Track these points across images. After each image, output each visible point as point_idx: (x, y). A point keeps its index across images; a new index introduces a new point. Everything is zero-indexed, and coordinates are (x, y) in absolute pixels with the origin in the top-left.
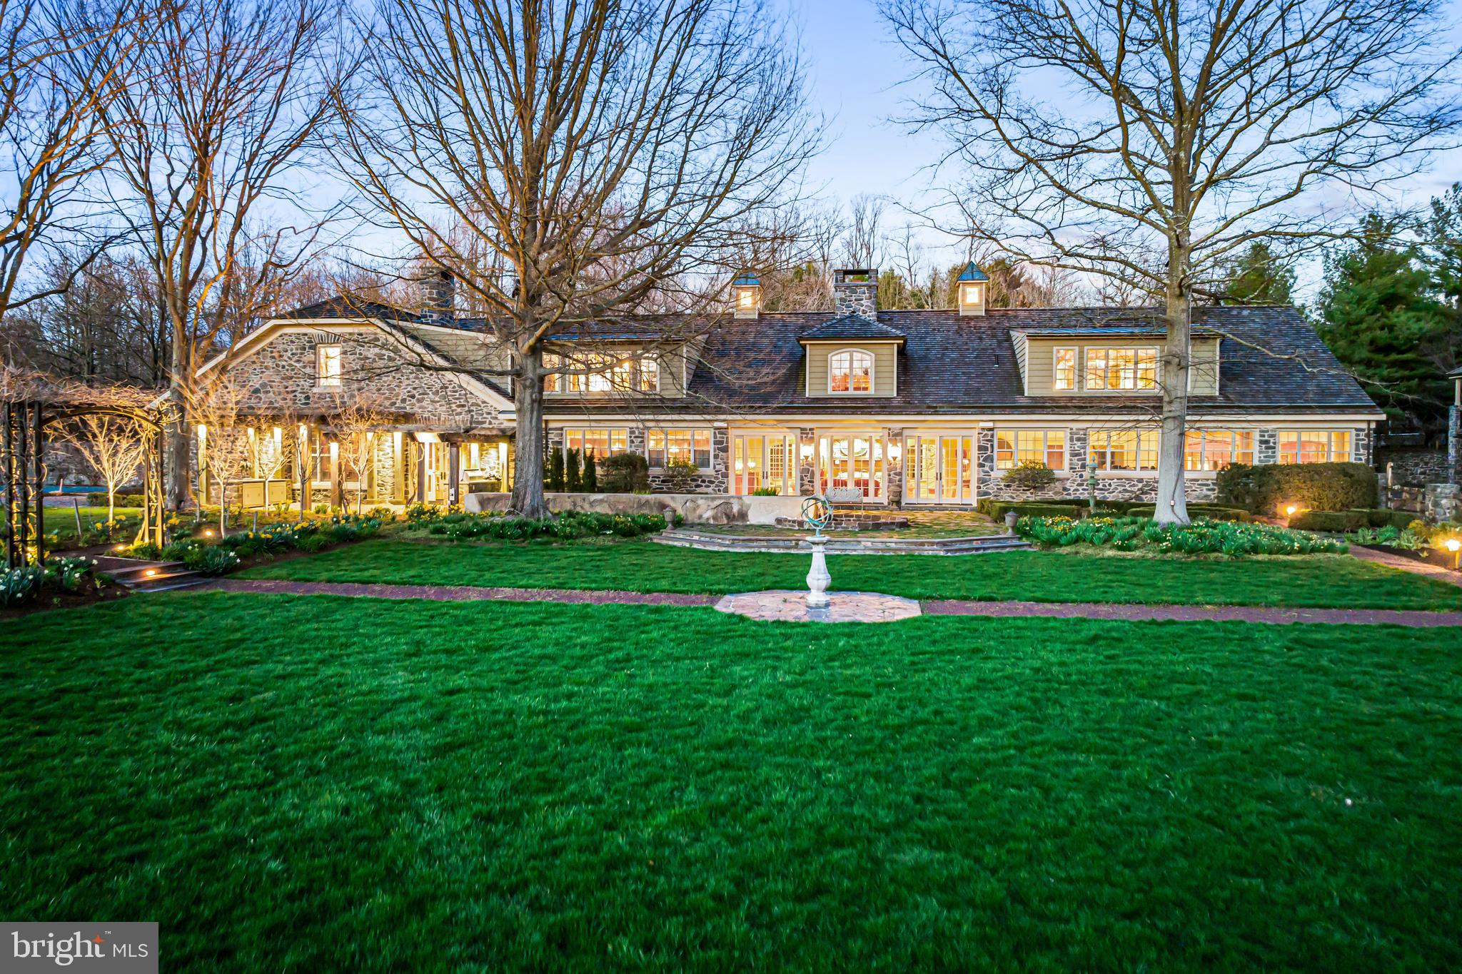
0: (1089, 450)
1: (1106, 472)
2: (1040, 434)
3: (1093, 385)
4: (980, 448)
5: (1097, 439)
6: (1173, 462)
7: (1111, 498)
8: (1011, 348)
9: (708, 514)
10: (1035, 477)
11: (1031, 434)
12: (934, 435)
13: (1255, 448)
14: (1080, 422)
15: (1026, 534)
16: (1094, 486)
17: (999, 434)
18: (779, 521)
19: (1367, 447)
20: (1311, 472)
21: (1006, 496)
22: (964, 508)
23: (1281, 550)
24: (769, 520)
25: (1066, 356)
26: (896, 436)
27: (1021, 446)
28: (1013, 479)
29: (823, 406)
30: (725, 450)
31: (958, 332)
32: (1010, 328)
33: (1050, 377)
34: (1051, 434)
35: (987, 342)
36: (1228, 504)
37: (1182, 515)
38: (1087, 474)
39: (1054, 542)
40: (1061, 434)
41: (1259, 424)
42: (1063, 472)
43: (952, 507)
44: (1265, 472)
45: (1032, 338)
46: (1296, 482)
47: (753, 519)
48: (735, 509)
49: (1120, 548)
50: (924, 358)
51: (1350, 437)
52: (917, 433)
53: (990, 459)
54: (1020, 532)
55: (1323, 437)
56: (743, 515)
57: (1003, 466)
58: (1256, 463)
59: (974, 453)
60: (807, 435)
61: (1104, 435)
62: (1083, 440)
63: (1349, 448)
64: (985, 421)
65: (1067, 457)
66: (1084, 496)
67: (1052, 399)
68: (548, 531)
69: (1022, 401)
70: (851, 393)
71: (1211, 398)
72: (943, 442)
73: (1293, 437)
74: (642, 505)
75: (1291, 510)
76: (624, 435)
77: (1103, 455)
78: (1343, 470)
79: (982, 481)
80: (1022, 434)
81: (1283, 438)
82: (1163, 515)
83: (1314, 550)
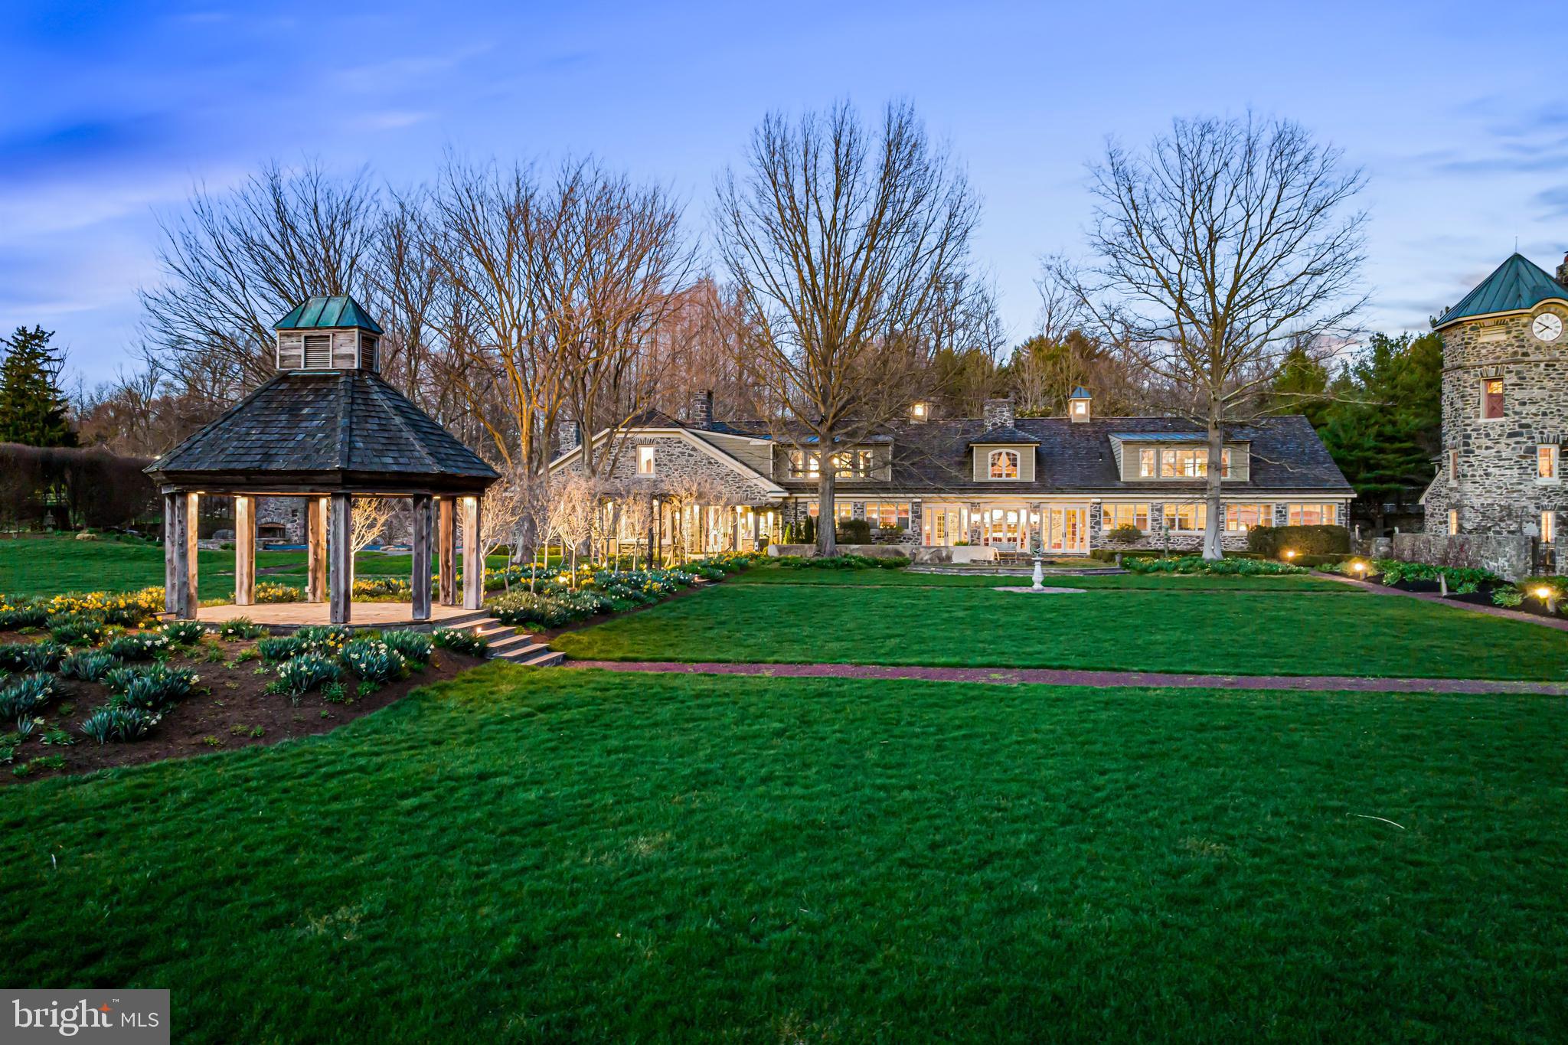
0: (1164, 517)
1: (1176, 531)
2: (1132, 506)
3: (1167, 474)
4: (1092, 516)
5: (1169, 510)
6: (1213, 525)
7: (1178, 548)
8: (1110, 448)
9: (927, 557)
10: (1128, 535)
11: (1126, 506)
12: (1062, 507)
13: (1273, 517)
14: (1157, 499)
15: (1128, 567)
16: (1168, 539)
17: (1105, 507)
18: (974, 561)
19: (1345, 515)
20: (1306, 531)
21: (1109, 547)
22: (1081, 555)
23: (1272, 572)
24: (966, 560)
25: (1148, 456)
26: (1036, 509)
27: (1120, 514)
28: (1115, 536)
29: (984, 488)
30: (920, 517)
31: (1072, 434)
32: (1108, 432)
33: (1138, 469)
34: (1139, 506)
35: (1093, 443)
36: (1254, 551)
37: (1218, 555)
38: (1162, 533)
39: (1144, 571)
40: (1145, 506)
41: (1276, 500)
42: (1147, 531)
43: (1074, 555)
44: (1278, 531)
45: (1125, 443)
46: (1297, 536)
47: (955, 560)
48: (944, 554)
49: (1183, 572)
50: (1051, 454)
51: (1335, 509)
52: (1050, 506)
53: (1098, 523)
54: (1124, 565)
55: (1318, 508)
56: (949, 558)
57: (1106, 528)
58: (1274, 526)
59: (1088, 519)
60: (974, 507)
61: (1173, 508)
62: (1160, 510)
63: (1335, 515)
64: (1095, 498)
65: (1149, 522)
66: (1162, 547)
67: (1140, 483)
68: (849, 565)
69: (1120, 485)
70: (1004, 479)
71: (1245, 483)
72: (1068, 513)
73: (1298, 508)
74: (884, 552)
75: (1291, 554)
76: (850, 507)
77: (1173, 520)
78: (1327, 529)
79: (1093, 538)
80: (1119, 507)
81: (1293, 509)
82: (1207, 554)
83: (1290, 572)
